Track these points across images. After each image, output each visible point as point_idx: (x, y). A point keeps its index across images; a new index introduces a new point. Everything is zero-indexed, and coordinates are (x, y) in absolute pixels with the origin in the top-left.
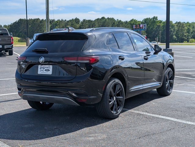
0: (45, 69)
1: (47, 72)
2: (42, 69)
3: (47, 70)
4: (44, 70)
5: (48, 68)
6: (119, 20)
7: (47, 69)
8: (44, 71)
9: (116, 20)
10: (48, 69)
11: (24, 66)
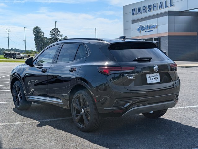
0: (154, 77)
2: (151, 78)
3: (156, 78)
5: (156, 76)
8: (154, 80)
11: (131, 78)
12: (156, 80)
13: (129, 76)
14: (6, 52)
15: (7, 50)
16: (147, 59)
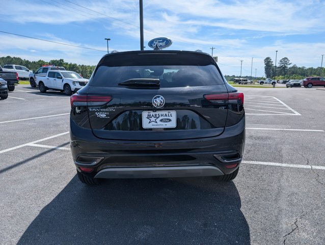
0: (161, 118)
1: (166, 123)
2: (153, 119)
3: (166, 119)
4: (158, 120)
5: (166, 115)
6: (26, 60)
7: (166, 117)
8: (159, 123)
9: (23, 59)
10: (168, 117)
11: (103, 116)
12: (164, 124)
13: (99, 112)
14: (236, 79)
15: (237, 77)
16: (150, 83)
